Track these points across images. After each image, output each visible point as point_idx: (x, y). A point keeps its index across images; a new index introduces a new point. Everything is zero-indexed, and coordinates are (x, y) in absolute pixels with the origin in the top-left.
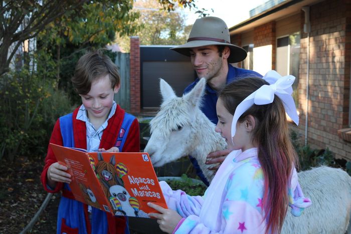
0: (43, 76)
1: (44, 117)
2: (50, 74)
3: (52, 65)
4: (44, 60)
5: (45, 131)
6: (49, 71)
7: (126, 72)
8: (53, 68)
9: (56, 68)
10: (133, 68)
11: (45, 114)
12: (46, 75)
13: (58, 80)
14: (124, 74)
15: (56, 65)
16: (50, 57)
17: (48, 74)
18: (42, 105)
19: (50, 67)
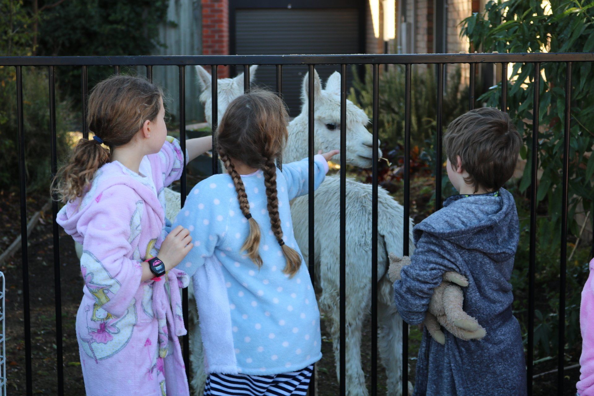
0: (7, 41)
1: (9, 116)
2: (20, 38)
3: (23, 20)
4: (10, 11)
5: (11, 141)
6: (17, 32)
7: (192, 35)
8: (25, 26)
9: (30, 26)
10: (208, 26)
11: (11, 112)
12: (12, 39)
13: (34, 49)
14: (188, 39)
15: (29, 21)
16: (18, 6)
17: (16, 38)
18: (5, 94)
19: (20, 25)
